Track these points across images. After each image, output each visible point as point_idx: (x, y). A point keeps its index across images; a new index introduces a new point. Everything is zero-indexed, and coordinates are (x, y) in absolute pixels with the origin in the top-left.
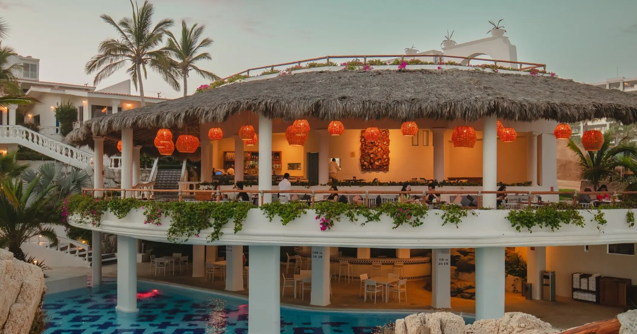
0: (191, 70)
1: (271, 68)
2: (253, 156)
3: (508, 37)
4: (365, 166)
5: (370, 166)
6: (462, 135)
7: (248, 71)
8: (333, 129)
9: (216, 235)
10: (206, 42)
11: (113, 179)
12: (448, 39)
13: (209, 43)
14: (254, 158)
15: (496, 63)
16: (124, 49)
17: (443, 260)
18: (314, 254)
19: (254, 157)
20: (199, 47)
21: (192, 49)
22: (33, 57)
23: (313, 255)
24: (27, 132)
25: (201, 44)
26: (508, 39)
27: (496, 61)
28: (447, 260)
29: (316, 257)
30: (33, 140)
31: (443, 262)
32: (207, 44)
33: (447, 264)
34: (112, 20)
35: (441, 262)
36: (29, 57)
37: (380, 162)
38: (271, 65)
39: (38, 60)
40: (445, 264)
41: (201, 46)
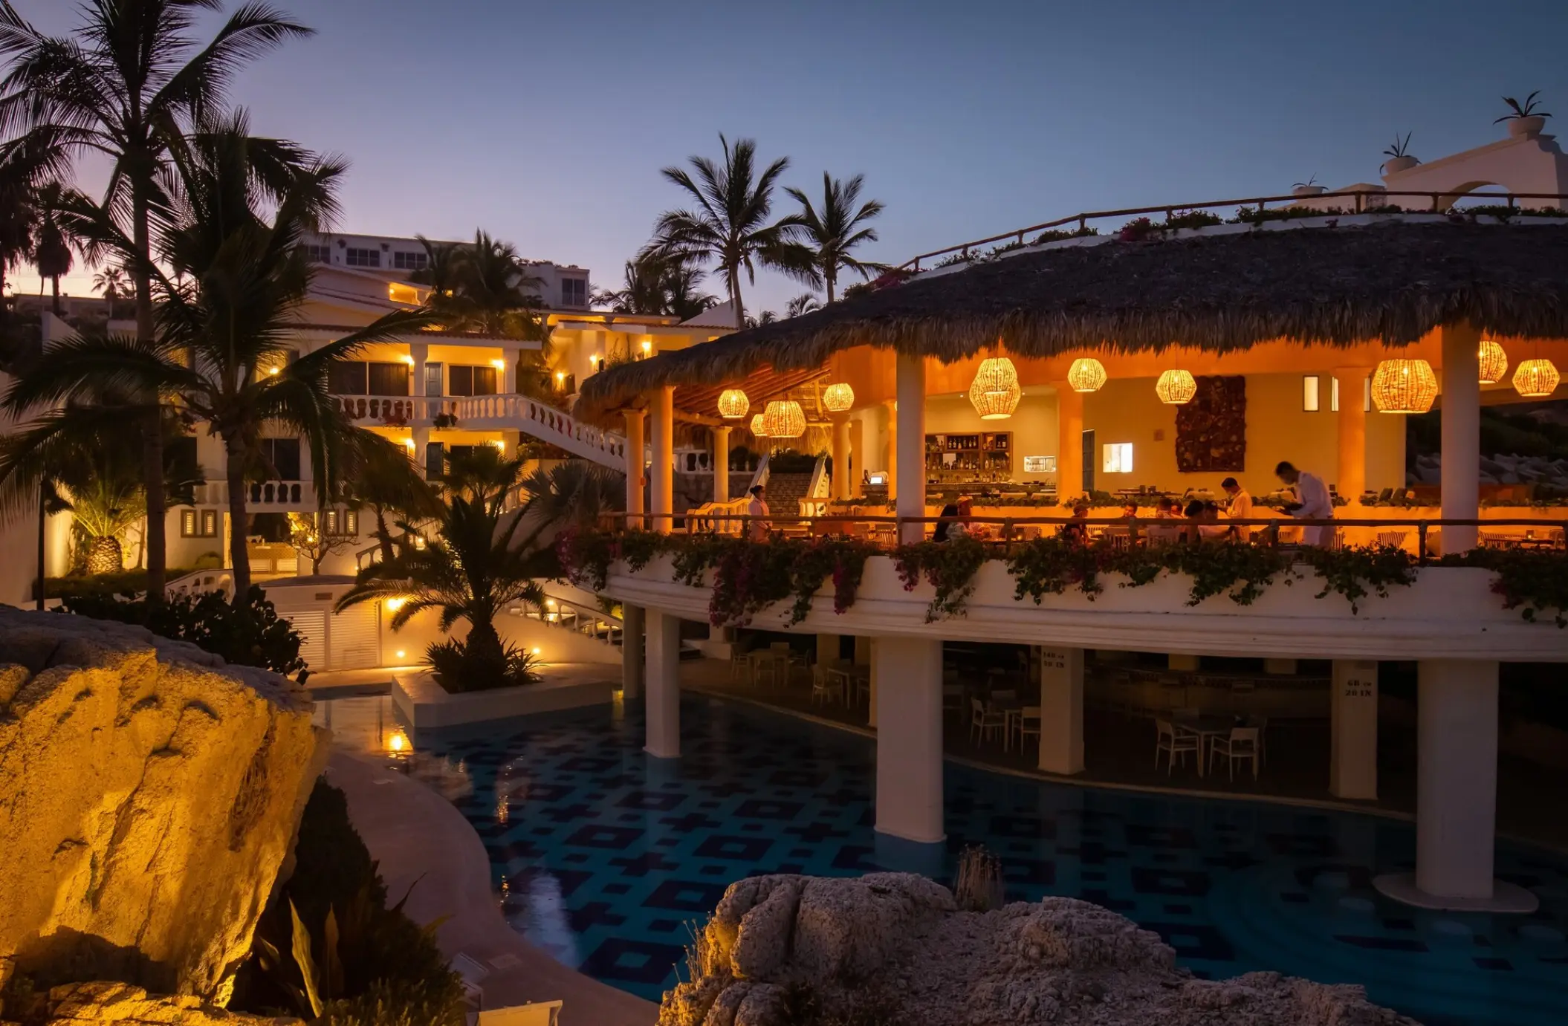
0: (840, 268)
1: (962, 250)
2: (950, 444)
3: (1553, 137)
4: (1186, 460)
5: (1199, 461)
6: (1395, 380)
7: (916, 261)
8: (1081, 376)
9: (802, 611)
10: (870, 210)
11: (686, 494)
12: (1398, 152)
13: (877, 210)
14: (952, 448)
15: (1511, 203)
16: (705, 231)
17: (1356, 683)
18: (1048, 659)
19: (952, 445)
20: (856, 219)
21: (842, 226)
22: (580, 267)
23: (1043, 659)
24: (533, 408)
25: (861, 212)
26: (1554, 140)
27: (1511, 197)
28: (1369, 684)
29: (1050, 664)
30: (542, 421)
31: (1358, 689)
32: (870, 213)
33: (1368, 693)
34: (687, 179)
35: (1353, 688)
36: (573, 266)
37: (1222, 451)
38: (962, 244)
39: (586, 272)
40: (1364, 693)
41: (861, 218)
